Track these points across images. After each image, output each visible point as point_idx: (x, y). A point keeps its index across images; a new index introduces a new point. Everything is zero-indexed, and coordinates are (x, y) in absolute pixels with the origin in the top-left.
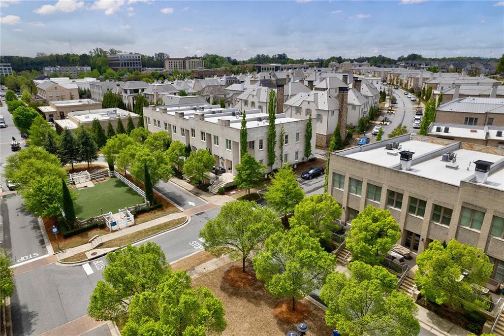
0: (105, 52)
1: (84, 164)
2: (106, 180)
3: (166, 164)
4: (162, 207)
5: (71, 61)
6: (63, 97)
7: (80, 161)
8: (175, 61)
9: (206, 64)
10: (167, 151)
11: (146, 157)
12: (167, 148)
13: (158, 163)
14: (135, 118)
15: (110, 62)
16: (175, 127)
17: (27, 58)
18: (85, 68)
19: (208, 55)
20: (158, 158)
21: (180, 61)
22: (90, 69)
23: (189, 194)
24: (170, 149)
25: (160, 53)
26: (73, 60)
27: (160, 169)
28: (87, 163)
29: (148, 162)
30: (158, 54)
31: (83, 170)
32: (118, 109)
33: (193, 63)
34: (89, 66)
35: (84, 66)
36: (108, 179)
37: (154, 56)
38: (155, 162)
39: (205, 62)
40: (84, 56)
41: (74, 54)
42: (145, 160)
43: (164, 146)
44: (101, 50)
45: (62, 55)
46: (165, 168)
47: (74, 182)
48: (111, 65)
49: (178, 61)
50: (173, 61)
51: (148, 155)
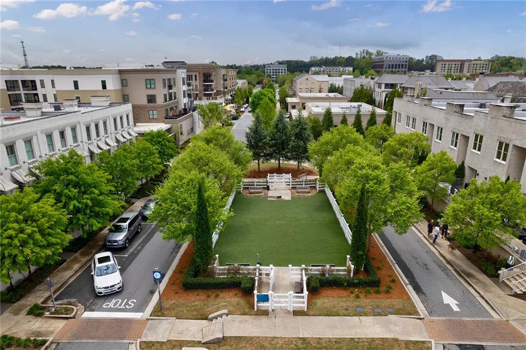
0: (371, 54)
1: (293, 163)
2: (310, 194)
3: (410, 194)
4: (378, 286)
5: (337, 63)
6: (312, 90)
7: (289, 159)
8: (450, 63)
9: (493, 67)
10: (418, 167)
11: (370, 172)
12: (420, 163)
13: (391, 187)
14: (381, 115)
15: (374, 64)
16: (441, 130)
17: (302, 62)
18: (347, 68)
19: (499, 57)
20: (395, 178)
21: (457, 63)
22: (352, 70)
23: (445, 270)
24: (425, 165)
25: (432, 56)
26: (339, 62)
27: (393, 203)
28: (296, 163)
29: (371, 183)
30: (430, 57)
31: (287, 171)
32: (364, 104)
33: (475, 66)
34: (351, 67)
35: (347, 66)
36: (314, 192)
37: (425, 59)
38: (386, 186)
39: (492, 65)
40: (350, 58)
41: (341, 57)
42: (367, 178)
43: (415, 157)
44: (367, 51)
45: (330, 59)
46: (404, 203)
47: (268, 187)
48: (374, 67)
49: (454, 63)
50: (447, 63)
51: (376, 168)
